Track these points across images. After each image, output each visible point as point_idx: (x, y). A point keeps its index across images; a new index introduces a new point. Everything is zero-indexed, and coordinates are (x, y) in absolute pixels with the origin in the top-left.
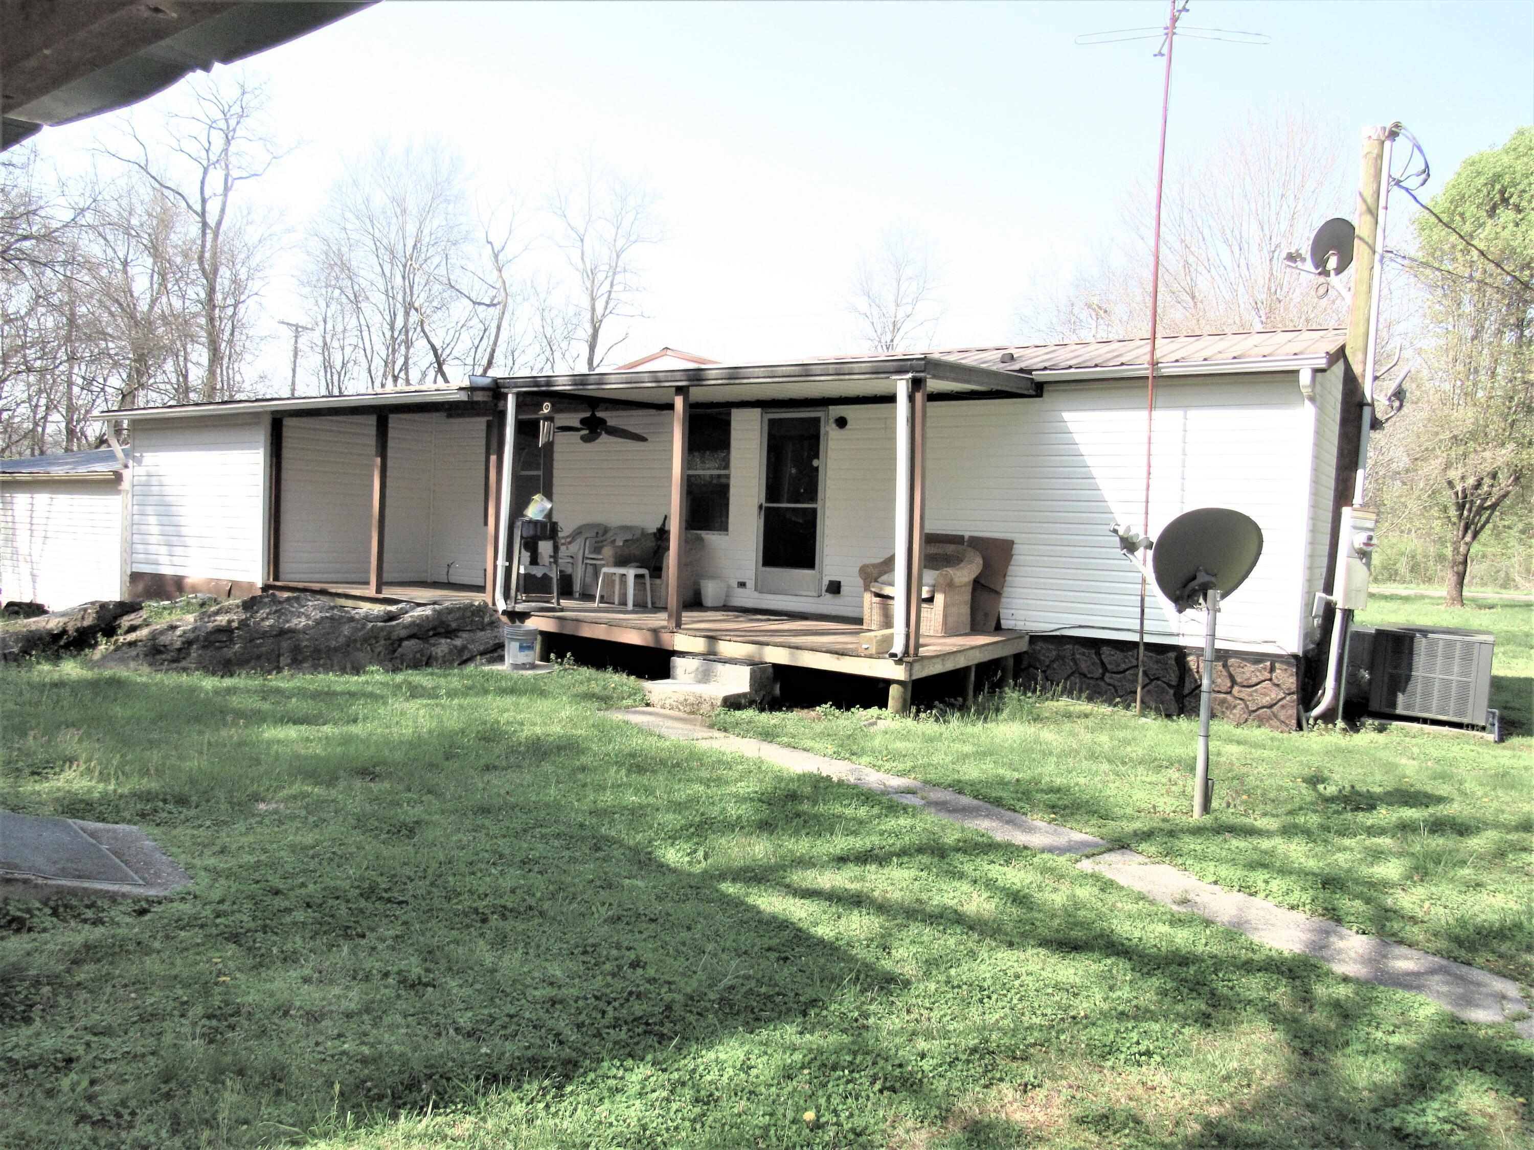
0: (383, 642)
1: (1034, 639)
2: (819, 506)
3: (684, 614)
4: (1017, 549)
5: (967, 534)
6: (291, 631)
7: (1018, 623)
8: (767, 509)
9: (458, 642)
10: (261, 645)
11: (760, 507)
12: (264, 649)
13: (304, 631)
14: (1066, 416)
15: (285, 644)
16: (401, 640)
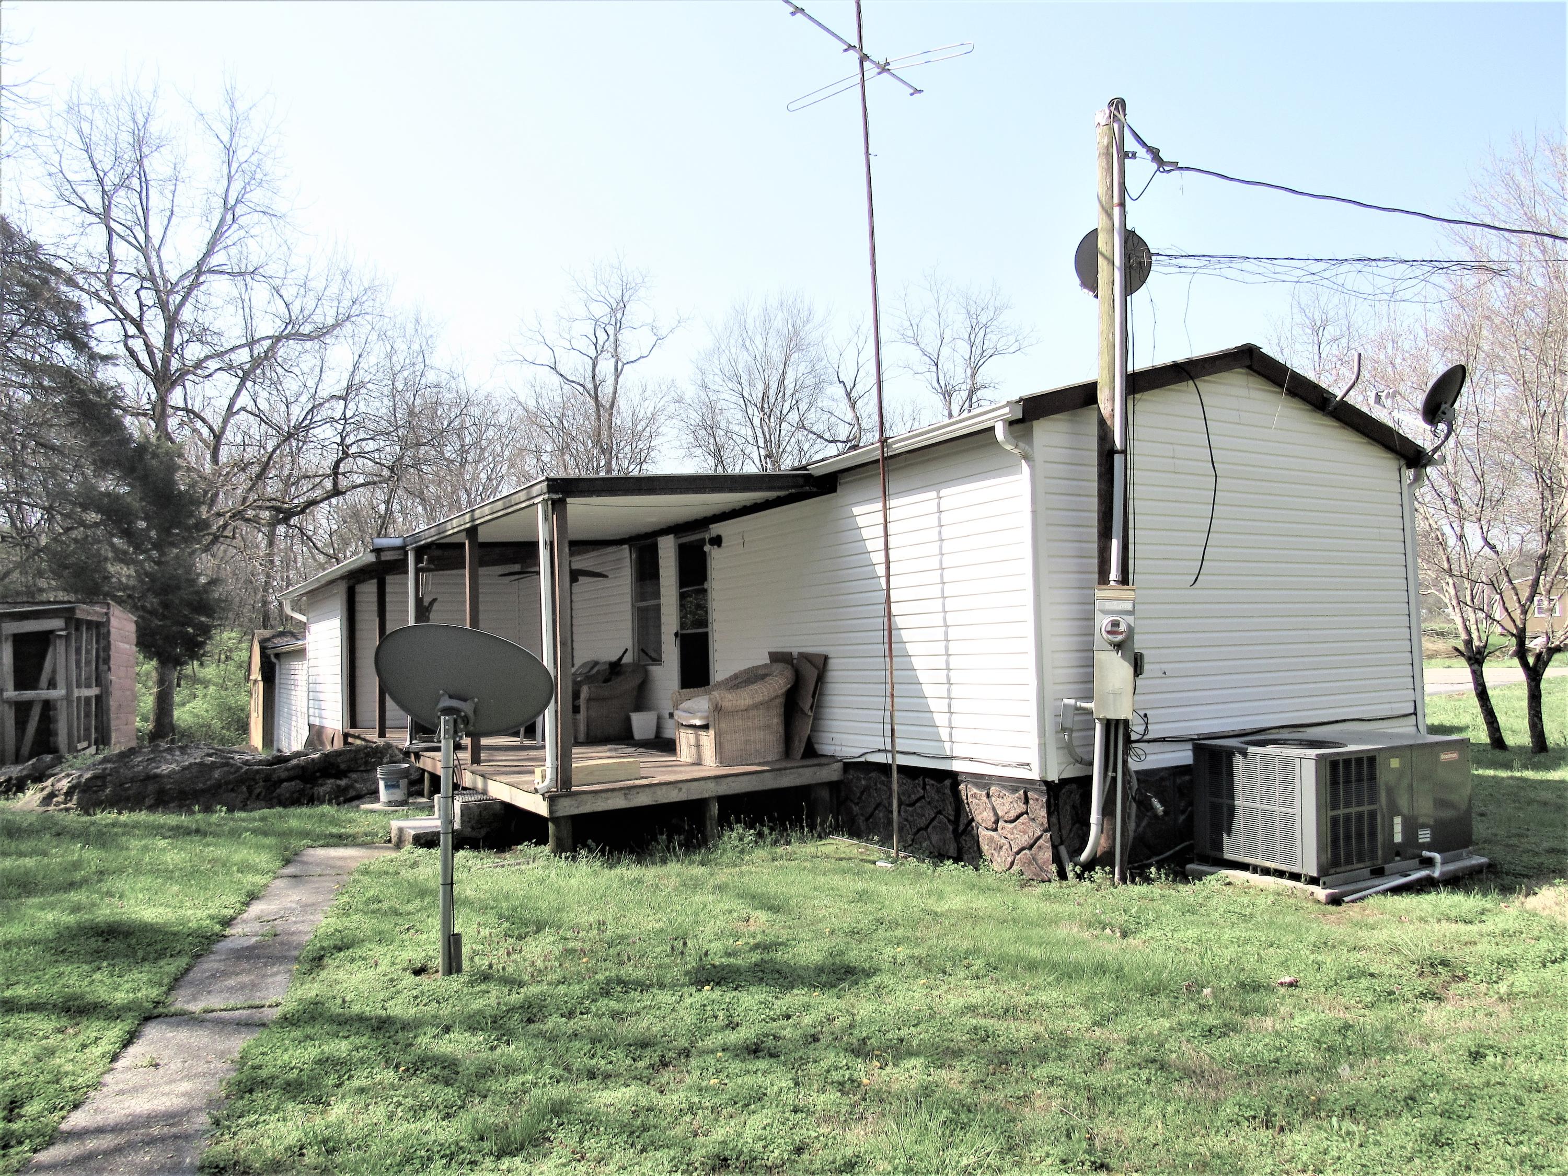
0: (261, 784)
1: (849, 766)
2: (709, 629)
3: (575, 750)
4: (833, 663)
5: (795, 651)
6: (156, 776)
7: (838, 748)
8: (682, 635)
9: (343, 783)
10: (129, 788)
11: (676, 635)
12: (131, 792)
13: (169, 776)
14: (856, 510)
15: (151, 788)
16: (282, 781)
